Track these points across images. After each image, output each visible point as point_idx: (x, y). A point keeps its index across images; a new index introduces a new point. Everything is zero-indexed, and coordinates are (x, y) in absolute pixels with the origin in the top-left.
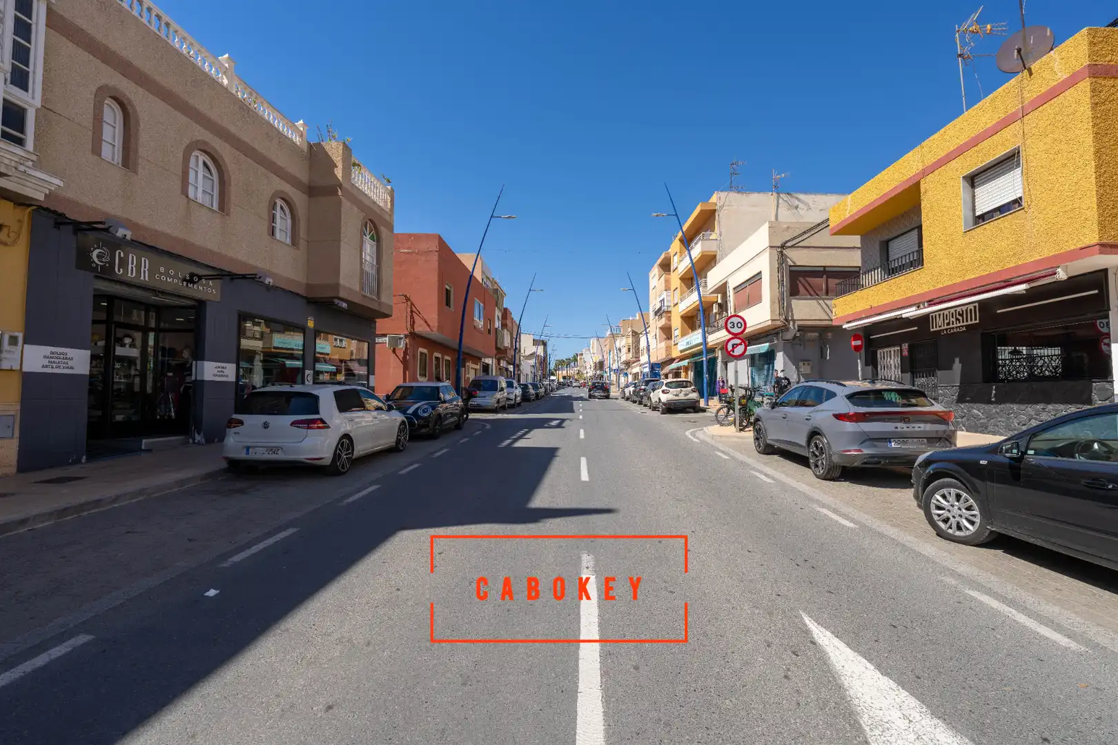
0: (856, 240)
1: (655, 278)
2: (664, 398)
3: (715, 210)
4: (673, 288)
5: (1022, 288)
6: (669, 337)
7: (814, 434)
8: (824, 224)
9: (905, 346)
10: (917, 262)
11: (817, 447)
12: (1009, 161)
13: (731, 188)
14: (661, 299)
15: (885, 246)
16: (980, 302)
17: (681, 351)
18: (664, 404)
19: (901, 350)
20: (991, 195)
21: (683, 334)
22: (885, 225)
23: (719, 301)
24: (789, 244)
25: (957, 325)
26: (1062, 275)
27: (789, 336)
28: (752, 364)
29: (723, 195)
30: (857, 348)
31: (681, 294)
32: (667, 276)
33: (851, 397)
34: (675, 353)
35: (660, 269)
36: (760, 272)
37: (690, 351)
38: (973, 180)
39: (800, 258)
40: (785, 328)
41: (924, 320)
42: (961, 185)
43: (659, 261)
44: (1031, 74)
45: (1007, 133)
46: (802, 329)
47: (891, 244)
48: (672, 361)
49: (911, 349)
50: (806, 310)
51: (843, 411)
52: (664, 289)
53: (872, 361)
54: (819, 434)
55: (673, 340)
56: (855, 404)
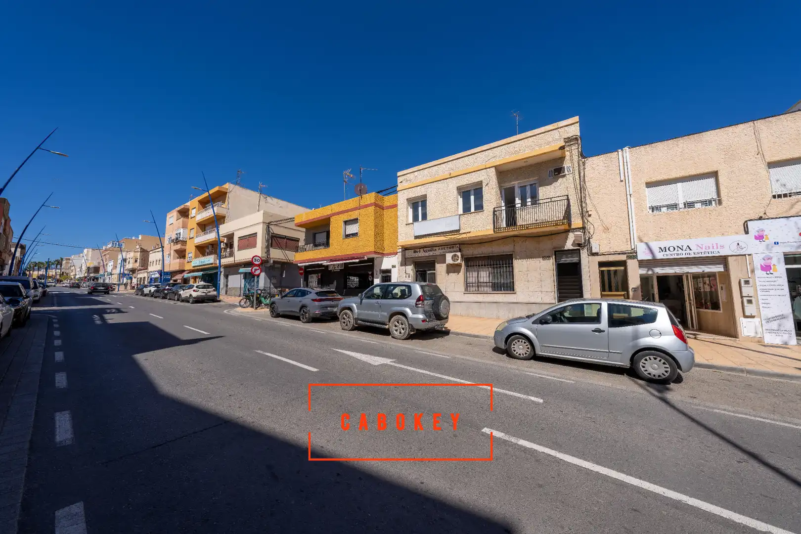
0: (304, 230)
1: (172, 218)
2: (195, 294)
3: (227, 193)
4: (189, 228)
5: (357, 260)
6: (184, 257)
7: (303, 306)
8: (292, 219)
9: (320, 275)
10: (327, 244)
11: (303, 311)
12: (355, 221)
13: (236, 184)
14: (178, 232)
15: (314, 235)
16: (344, 263)
17: (194, 267)
18: (194, 298)
19: (318, 276)
20: (352, 229)
21: (196, 257)
22: (316, 227)
23: (225, 241)
24: (272, 223)
25: (338, 269)
26: (366, 258)
27: (268, 265)
28: (245, 278)
29: (232, 186)
30: (301, 274)
31: (197, 233)
32: (185, 219)
33: (317, 293)
34: (188, 267)
35: (179, 214)
36: (256, 233)
37: (203, 267)
38: (346, 223)
39: (276, 230)
40: (267, 261)
41: (327, 266)
42: (343, 224)
43: (179, 208)
44: (362, 198)
45: (357, 212)
46: (274, 262)
47: (317, 235)
48: (183, 271)
49: (321, 276)
50: (277, 254)
51: (314, 298)
52: (181, 226)
53: (306, 280)
54: (305, 307)
55: (186, 259)
56: (318, 296)
